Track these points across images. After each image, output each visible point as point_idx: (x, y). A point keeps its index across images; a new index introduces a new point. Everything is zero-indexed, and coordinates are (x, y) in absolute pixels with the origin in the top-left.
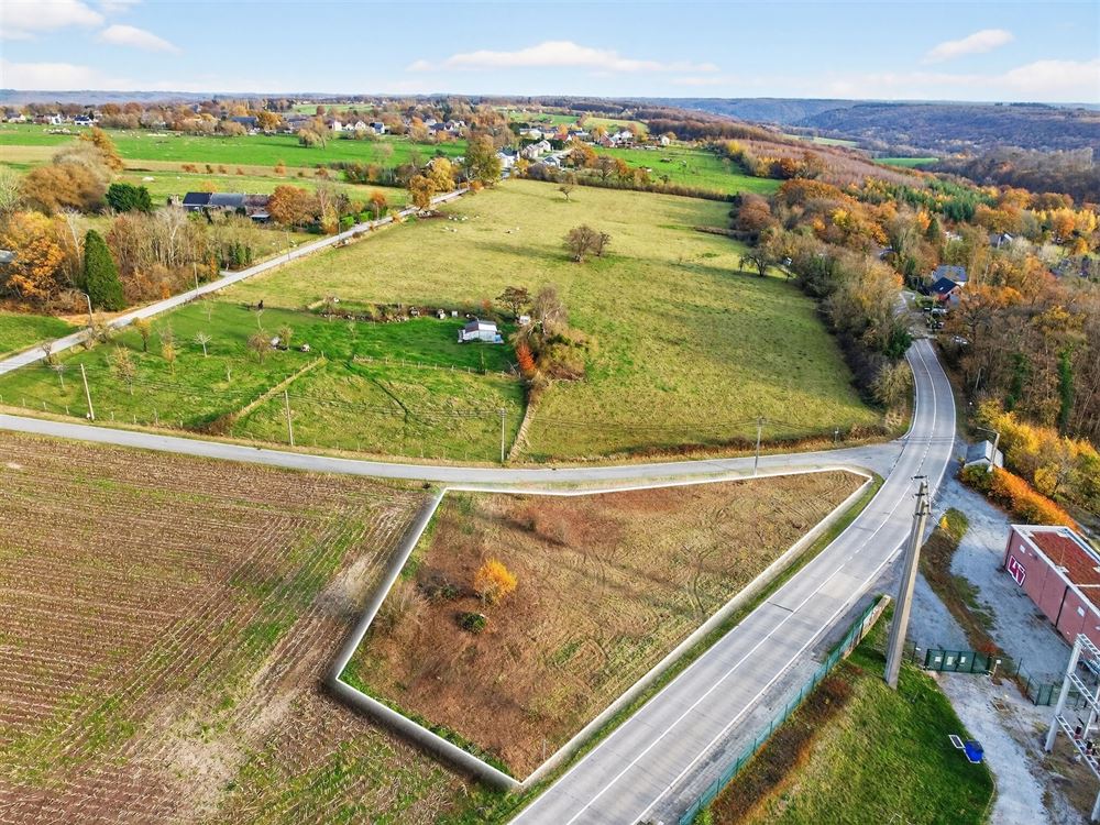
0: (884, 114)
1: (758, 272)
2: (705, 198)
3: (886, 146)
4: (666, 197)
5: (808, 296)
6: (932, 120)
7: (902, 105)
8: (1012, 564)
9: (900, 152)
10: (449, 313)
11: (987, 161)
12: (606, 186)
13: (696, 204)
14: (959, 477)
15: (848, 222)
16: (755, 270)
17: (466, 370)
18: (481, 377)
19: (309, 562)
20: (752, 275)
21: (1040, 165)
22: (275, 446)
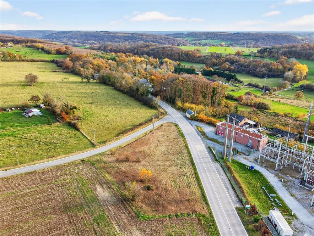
0: (67, 35)
1: (87, 81)
2: (43, 62)
3: (72, 44)
4: (30, 62)
5: (107, 85)
6: (81, 36)
7: (71, 32)
8: (218, 132)
9: (77, 45)
10: (11, 109)
11: (103, 46)
12: (6, 61)
13: (43, 64)
14: (189, 119)
15: (98, 64)
16: (86, 80)
17: (44, 125)
18: (51, 126)
19: (82, 194)
20: (86, 82)
21: (117, 47)
22: (11, 167)
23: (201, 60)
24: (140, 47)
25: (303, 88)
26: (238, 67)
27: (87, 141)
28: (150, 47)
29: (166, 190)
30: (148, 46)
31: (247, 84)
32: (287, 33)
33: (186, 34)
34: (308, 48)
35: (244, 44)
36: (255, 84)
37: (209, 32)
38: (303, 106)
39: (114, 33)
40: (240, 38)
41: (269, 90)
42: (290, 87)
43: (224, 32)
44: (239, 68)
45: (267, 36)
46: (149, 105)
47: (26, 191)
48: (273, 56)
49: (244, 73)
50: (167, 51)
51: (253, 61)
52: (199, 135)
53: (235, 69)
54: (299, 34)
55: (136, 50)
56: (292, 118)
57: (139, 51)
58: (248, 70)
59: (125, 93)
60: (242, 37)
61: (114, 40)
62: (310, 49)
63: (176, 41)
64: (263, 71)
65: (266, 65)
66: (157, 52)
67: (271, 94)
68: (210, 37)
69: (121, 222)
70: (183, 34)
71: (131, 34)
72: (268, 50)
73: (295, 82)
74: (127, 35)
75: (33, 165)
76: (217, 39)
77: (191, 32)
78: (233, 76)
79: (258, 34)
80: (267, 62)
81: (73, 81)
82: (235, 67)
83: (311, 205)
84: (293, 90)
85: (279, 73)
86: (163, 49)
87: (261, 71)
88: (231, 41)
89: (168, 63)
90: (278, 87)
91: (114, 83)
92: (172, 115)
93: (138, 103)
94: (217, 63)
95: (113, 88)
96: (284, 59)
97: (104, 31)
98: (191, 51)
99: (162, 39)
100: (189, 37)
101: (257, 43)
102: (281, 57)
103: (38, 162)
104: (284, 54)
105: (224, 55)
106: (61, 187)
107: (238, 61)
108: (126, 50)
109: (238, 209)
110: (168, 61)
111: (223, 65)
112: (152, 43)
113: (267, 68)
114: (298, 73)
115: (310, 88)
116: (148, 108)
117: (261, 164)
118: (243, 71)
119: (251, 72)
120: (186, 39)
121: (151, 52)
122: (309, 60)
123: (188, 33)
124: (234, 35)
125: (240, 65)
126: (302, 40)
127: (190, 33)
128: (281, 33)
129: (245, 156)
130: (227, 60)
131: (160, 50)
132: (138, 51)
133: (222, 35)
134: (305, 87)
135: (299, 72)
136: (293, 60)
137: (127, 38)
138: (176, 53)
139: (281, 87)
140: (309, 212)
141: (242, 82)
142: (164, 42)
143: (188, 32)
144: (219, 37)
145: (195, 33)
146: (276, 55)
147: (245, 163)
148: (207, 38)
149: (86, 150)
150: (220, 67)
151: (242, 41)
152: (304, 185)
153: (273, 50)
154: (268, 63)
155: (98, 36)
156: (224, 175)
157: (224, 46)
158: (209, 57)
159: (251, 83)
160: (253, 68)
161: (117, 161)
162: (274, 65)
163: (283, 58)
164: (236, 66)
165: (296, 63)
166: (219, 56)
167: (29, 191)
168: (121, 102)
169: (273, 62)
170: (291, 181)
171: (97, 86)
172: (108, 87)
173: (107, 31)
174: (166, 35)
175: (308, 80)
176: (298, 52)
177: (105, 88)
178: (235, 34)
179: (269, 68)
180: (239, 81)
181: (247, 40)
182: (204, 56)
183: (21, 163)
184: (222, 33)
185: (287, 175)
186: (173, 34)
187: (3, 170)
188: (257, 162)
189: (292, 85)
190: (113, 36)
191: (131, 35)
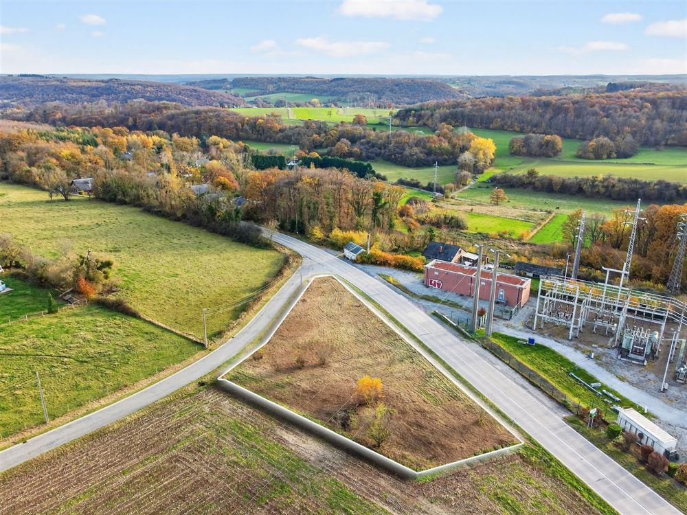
1: (64, 198)
8: (431, 282)
14: (354, 262)
15: (73, 156)
16: (61, 197)
17: (38, 315)
18: (57, 315)
19: (262, 458)
20: (61, 201)
21: (80, 112)
22: (34, 431)
23: (286, 137)
24: (141, 113)
25: (495, 182)
26: (368, 149)
27: (175, 338)
28: (165, 112)
29: (422, 412)
30: (159, 109)
31: (395, 181)
32: (429, 79)
33: (231, 81)
34: (483, 106)
35: (355, 100)
36: (412, 180)
37: (282, 77)
38: (514, 215)
39: (58, 81)
40: (346, 90)
41: (441, 191)
42: (472, 183)
43: (311, 78)
44: (370, 151)
45: (397, 85)
46: (251, 241)
47: (123, 480)
48: (425, 125)
49: (379, 159)
50: (208, 120)
51: (394, 136)
52: (400, 294)
53: (361, 153)
54: (450, 80)
55: (131, 119)
56: (513, 240)
57: (138, 121)
58: (387, 154)
59: (178, 220)
60: (350, 86)
61: (61, 97)
62: (486, 110)
63: (214, 97)
64: (416, 154)
65: (418, 143)
66: (185, 122)
67: (447, 197)
68: (284, 88)
69: (388, 495)
70: (224, 80)
71: (102, 81)
72: (413, 112)
73: (478, 173)
74: (94, 84)
75: (85, 414)
76: (300, 91)
77: (242, 77)
78: (366, 167)
79: (380, 80)
80: (421, 136)
81: (24, 200)
82: (360, 149)
83: (662, 390)
84: (480, 187)
85: (446, 157)
86: (197, 116)
87: (414, 155)
88: (330, 95)
89: (221, 145)
90: (454, 183)
91: (138, 198)
92: (315, 257)
93: (221, 239)
94: (323, 142)
95: (139, 209)
96: (448, 129)
97: (29, 76)
98: (261, 119)
99: (180, 93)
100: (239, 87)
101: (380, 98)
102: (440, 125)
103: (96, 405)
104: (444, 119)
105: (332, 125)
106: (200, 451)
107: (364, 137)
108: (105, 119)
109: (567, 420)
110: (219, 142)
111: (337, 146)
112: (168, 102)
113: (423, 148)
114: (481, 156)
115: (510, 182)
116: (253, 249)
117: (540, 331)
118: (378, 155)
119: (393, 157)
120: (233, 92)
121: (169, 122)
122: (488, 128)
123: (236, 79)
124: (333, 83)
125: (370, 144)
126: (460, 91)
127: (239, 79)
128: (421, 79)
129: (503, 322)
130: (342, 135)
131: (190, 118)
132: (135, 120)
133: (308, 82)
134: (498, 180)
135: (481, 152)
136: (465, 131)
137: (95, 92)
138: (230, 123)
139: (460, 182)
140: (664, 402)
141: (384, 179)
142: (186, 99)
143: (237, 77)
144: (303, 87)
145: (252, 79)
146: (429, 122)
147: (513, 335)
148: (279, 90)
149: (191, 359)
150: (331, 151)
151: (351, 96)
152: (626, 357)
153: (423, 112)
154: (423, 139)
155: (15, 88)
156: (499, 362)
157: (319, 105)
158: (302, 130)
159: (403, 179)
160: (397, 150)
161: (278, 370)
162: (435, 143)
163: (445, 128)
164: (362, 147)
165: (470, 135)
166: (321, 128)
167: (128, 477)
168: (183, 241)
169: (431, 135)
170: (604, 354)
171: (96, 207)
172: (128, 209)
173: (39, 76)
174: (187, 84)
175: (497, 166)
176: (468, 115)
177: (121, 211)
178: (335, 80)
179: (425, 148)
180: (378, 177)
181: (361, 94)
182: (291, 128)
183: (53, 417)
184: (308, 80)
185: (593, 345)
186: (200, 82)
187: (15, 443)
188: (531, 328)
189: (474, 178)
190: (56, 87)
191: (103, 84)
